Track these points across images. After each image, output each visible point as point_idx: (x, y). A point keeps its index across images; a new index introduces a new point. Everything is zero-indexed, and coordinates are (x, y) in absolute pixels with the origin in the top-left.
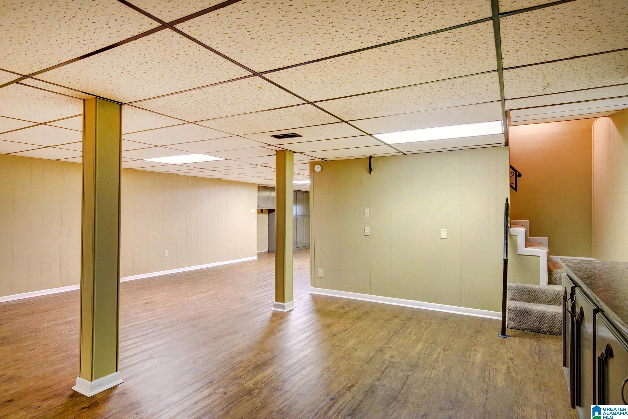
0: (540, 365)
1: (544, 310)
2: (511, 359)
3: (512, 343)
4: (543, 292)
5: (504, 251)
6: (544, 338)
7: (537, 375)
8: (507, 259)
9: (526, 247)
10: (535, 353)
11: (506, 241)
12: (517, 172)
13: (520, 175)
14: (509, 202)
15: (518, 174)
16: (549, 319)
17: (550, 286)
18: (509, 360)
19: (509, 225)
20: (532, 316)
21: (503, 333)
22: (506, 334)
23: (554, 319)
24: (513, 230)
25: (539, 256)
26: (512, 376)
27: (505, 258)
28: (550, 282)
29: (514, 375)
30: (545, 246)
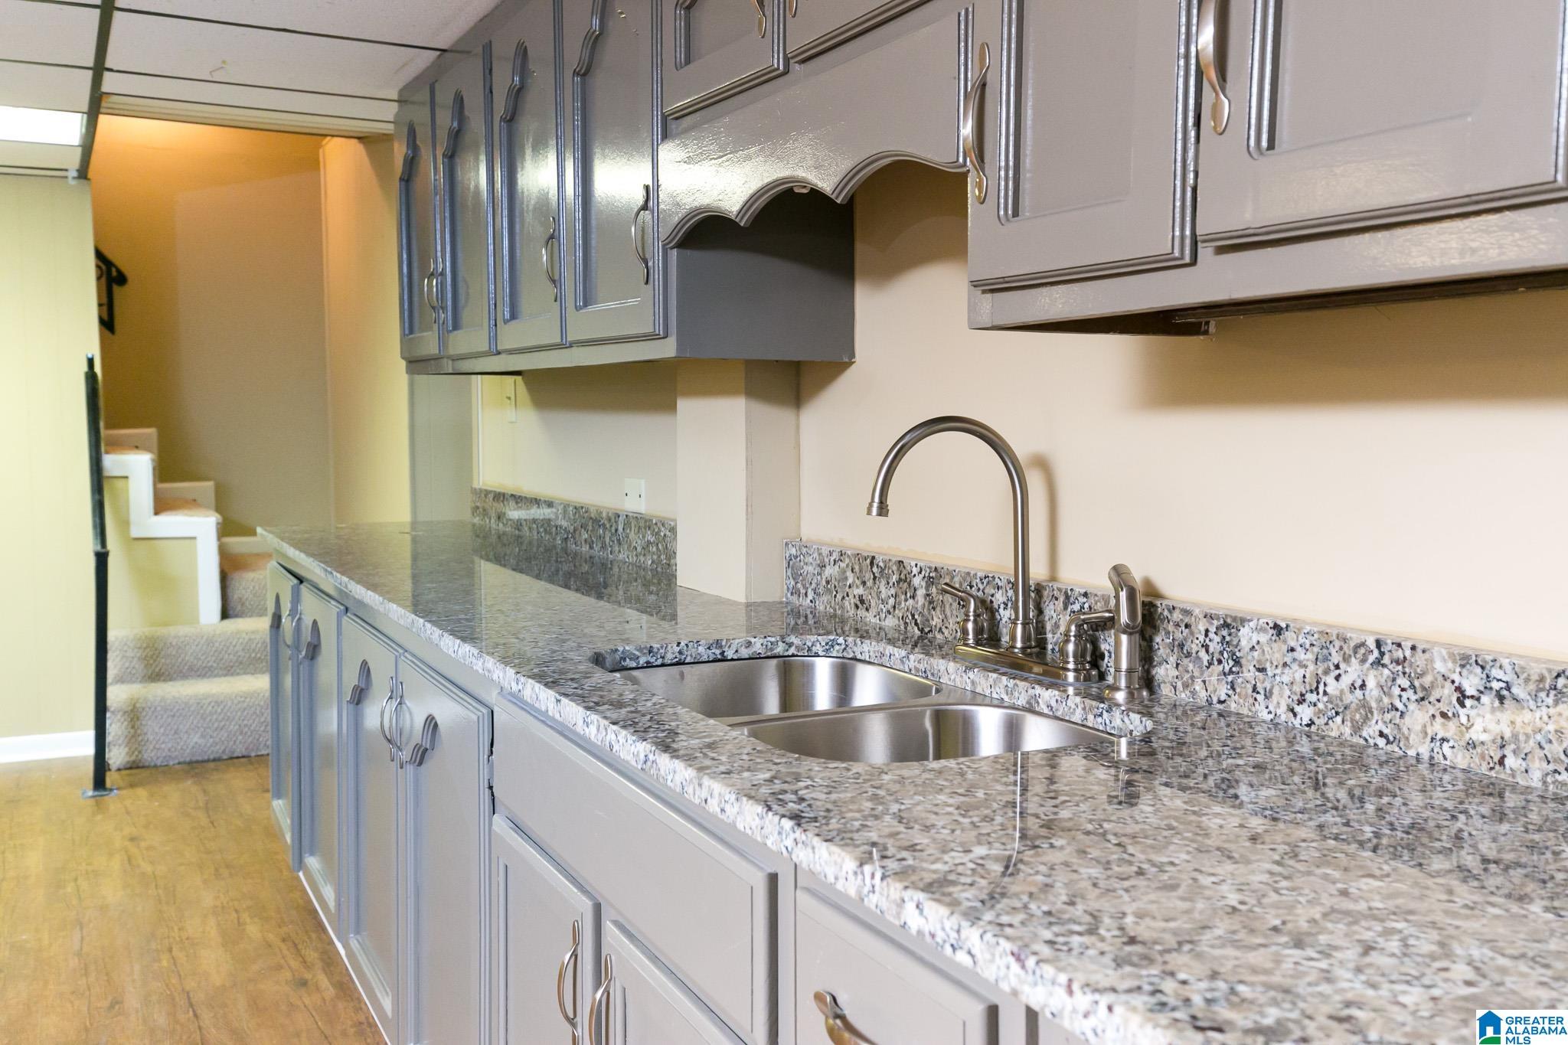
0: (213, 829)
1: (214, 691)
2: (132, 839)
3: (128, 803)
4: (210, 642)
5: (95, 527)
6: (217, 770)
7: (208, 852)
8: (103, 550)
9: (156, 513)
10: (196, 808)
11: (97, 497)
12: (114, 270)
13: (121, 279)
14: (98, 369)
15: (114, 273)
16: (229, 714)
17: (227, 622)
18: (127, 843)
19: (103, 449)
20: (181, 718)
21: (99, 782)
22: (108, 783)
23: (239, 714)
24: (112, 462)
25: (195, 538)
26: (143, 874)
27: (99, 548)
28: (225, 614)
29: (149, 869)
30: (207, 507)
